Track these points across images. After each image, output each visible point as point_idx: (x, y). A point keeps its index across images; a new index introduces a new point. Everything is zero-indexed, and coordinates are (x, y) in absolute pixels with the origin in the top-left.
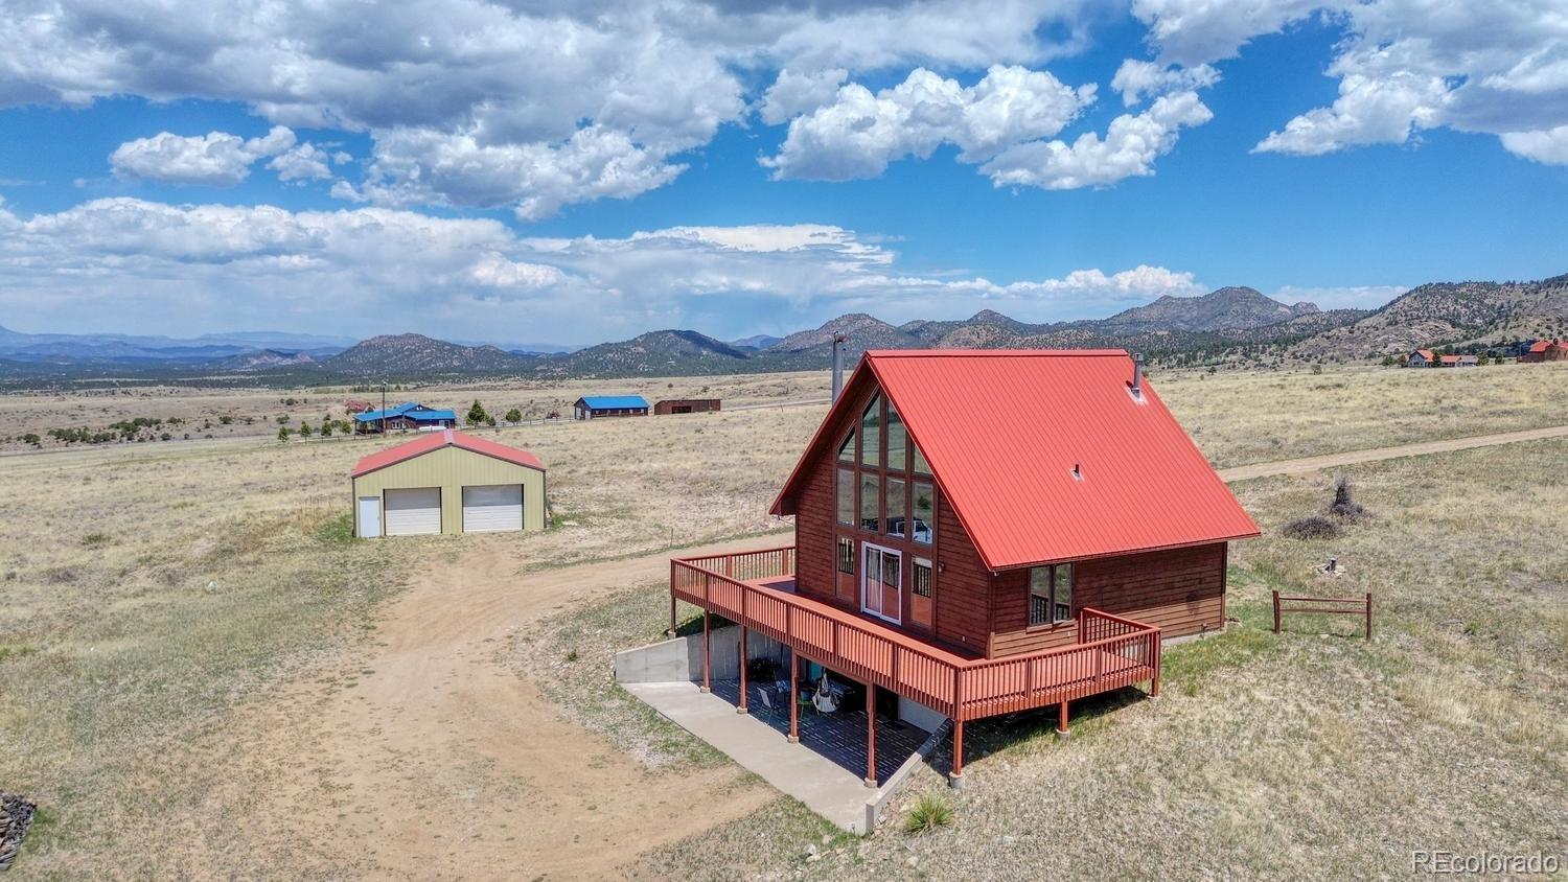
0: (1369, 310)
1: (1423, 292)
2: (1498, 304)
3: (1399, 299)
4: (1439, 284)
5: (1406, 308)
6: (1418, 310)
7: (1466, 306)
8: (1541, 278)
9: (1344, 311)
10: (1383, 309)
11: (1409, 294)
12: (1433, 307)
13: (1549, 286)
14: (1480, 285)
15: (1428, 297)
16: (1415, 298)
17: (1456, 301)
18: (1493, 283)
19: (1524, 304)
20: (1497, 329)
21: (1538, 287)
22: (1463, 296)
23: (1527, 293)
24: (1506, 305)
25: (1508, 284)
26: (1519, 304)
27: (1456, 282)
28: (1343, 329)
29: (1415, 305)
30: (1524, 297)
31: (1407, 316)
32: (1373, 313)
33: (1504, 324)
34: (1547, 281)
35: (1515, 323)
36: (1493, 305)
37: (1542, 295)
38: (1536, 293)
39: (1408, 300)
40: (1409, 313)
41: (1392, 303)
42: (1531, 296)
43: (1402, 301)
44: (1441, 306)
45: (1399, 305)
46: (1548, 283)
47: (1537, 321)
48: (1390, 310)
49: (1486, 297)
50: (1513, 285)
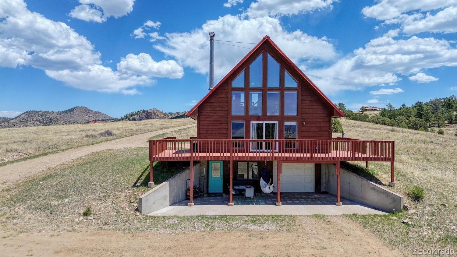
0: (11, 118)
1: (28, 113)
2: (50, 117)
3: (21, 115)
4: (33, 111)
5: (24, 118)
6: (27, 118)
7: (41, 117)
8: (61, 111)
9: (3, 118)
10: (16, 118)
11: (24, 113)
12: (32, 117)
13: (63, 113)
14: (45, 112)
15: (30, 114)
16: (26, 115)
17: (38, 116)
18: (48, 111)
19: (57, 117)
20: (52, 124)
21: (61, 113)
22: (40, 115)
23: (58, 115)
24: (52, 118)
25: (52, 112)
26: (56, 117)
27: (38, 110)
28: (6, 123)
29: (26, 117)
30: (57, 116)
31: (24, 120)
32: (13, 119)
33: (54, 122)
34: (63, 111)
35: (57, 122)
36: (49, 118)
37: (62, 115)
38: (60, 115)
39: (24, 115)
40: (25, 119)
41: (19, 116)
42: (59, 115)
43: (22, 115)
44: (34, 117)
45: (21, 116)
46: (63, 112)
47: (63, 122)
48: (19, 118)
49: (47, 115)
50: (54, 112)
